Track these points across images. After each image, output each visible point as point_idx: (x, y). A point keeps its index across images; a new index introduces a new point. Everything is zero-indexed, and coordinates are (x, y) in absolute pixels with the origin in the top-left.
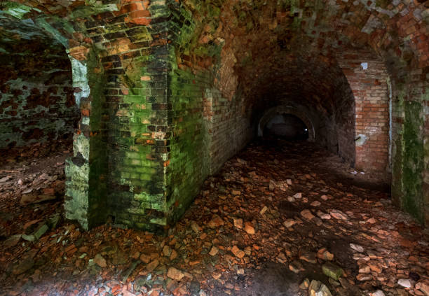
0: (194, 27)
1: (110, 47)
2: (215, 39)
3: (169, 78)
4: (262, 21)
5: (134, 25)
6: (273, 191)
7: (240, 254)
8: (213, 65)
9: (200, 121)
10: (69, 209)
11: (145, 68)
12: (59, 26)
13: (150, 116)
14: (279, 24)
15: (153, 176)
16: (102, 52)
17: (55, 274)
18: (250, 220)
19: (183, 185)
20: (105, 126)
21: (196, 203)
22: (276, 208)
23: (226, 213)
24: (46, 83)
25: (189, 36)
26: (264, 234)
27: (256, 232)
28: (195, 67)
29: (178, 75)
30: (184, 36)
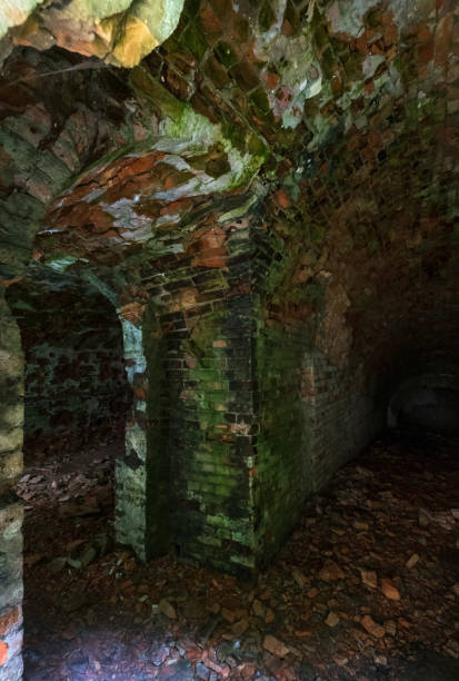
0: (287, 263)
1: (171, 302)
2: (316, 274)
3: (254, 341)
4: (393, 236)
5: (204, 268)
6: (427, 529)
7: (378, 632)
8: (313, 315)
9: (297, 405)
10: (121, 529)
11: (219, 329)
12: (107, 279)
13: (227, 400)
14: (424, 237)
15: (233, 491)
16: (160, 308)
17: (112, 618)
18: (390, 575)
19: (277, 506)
20: (164, 413)
21: (296, 537)
22: (435, 558)
23: (347, 560)
24: (76, 348)
25: (279, 276)
26: (417, 603)
27: (402, 598)
28: (288, 320)
29: (266, 335)
30: (273, 276)
